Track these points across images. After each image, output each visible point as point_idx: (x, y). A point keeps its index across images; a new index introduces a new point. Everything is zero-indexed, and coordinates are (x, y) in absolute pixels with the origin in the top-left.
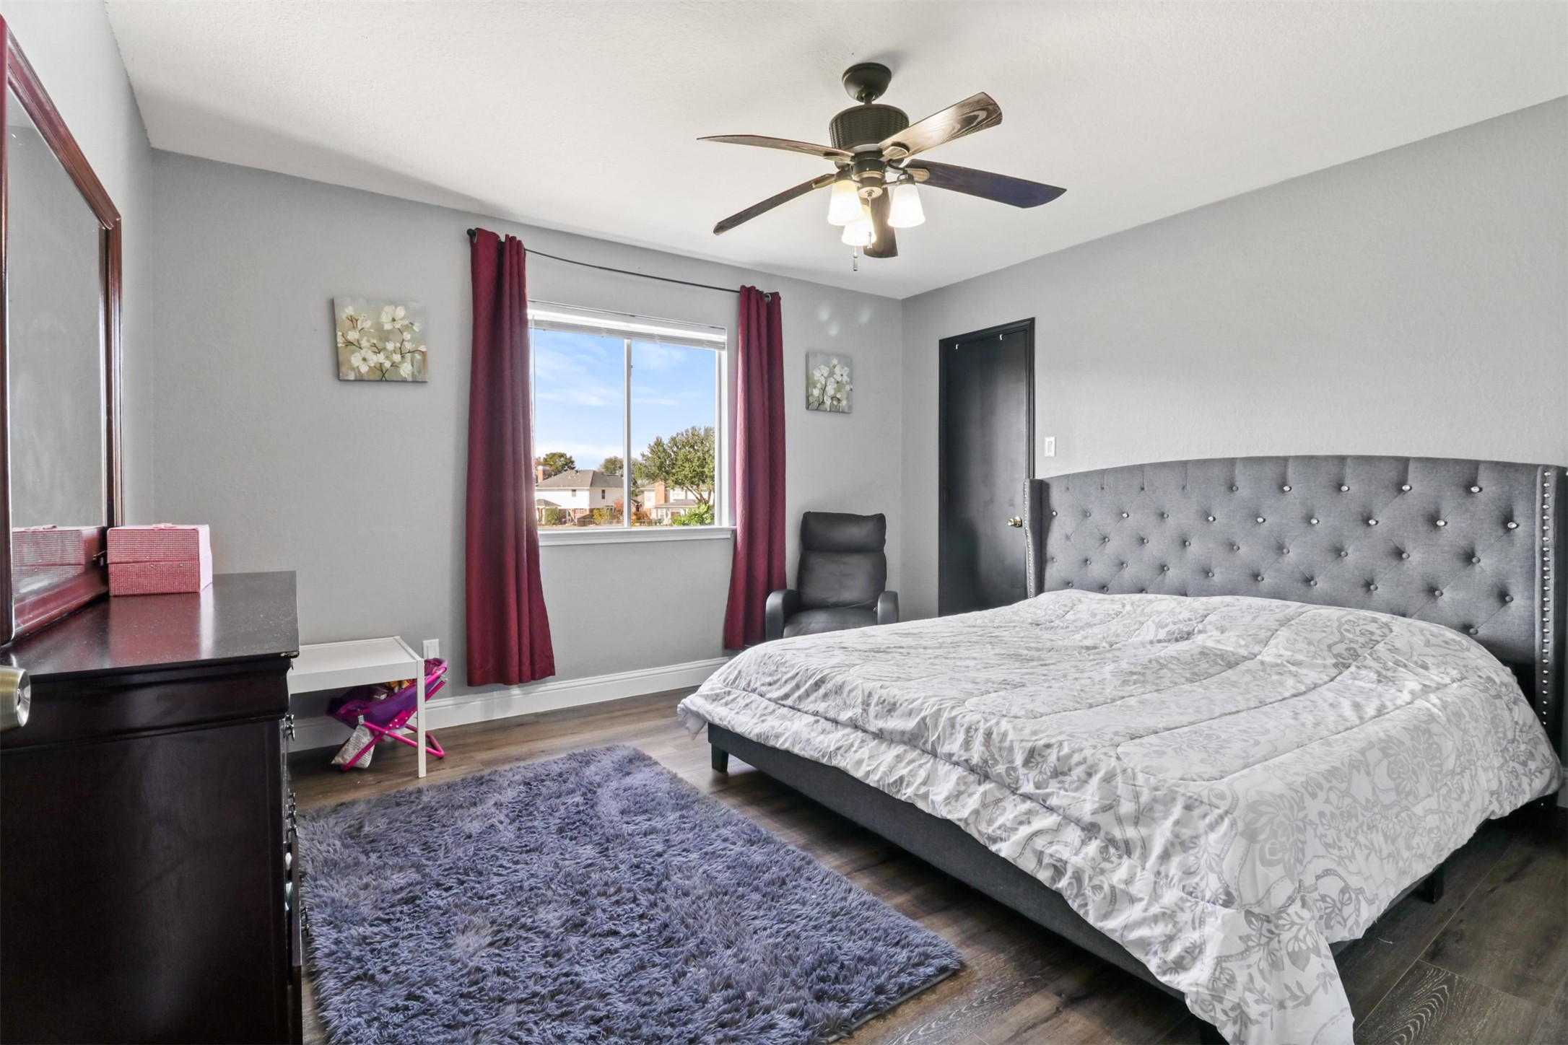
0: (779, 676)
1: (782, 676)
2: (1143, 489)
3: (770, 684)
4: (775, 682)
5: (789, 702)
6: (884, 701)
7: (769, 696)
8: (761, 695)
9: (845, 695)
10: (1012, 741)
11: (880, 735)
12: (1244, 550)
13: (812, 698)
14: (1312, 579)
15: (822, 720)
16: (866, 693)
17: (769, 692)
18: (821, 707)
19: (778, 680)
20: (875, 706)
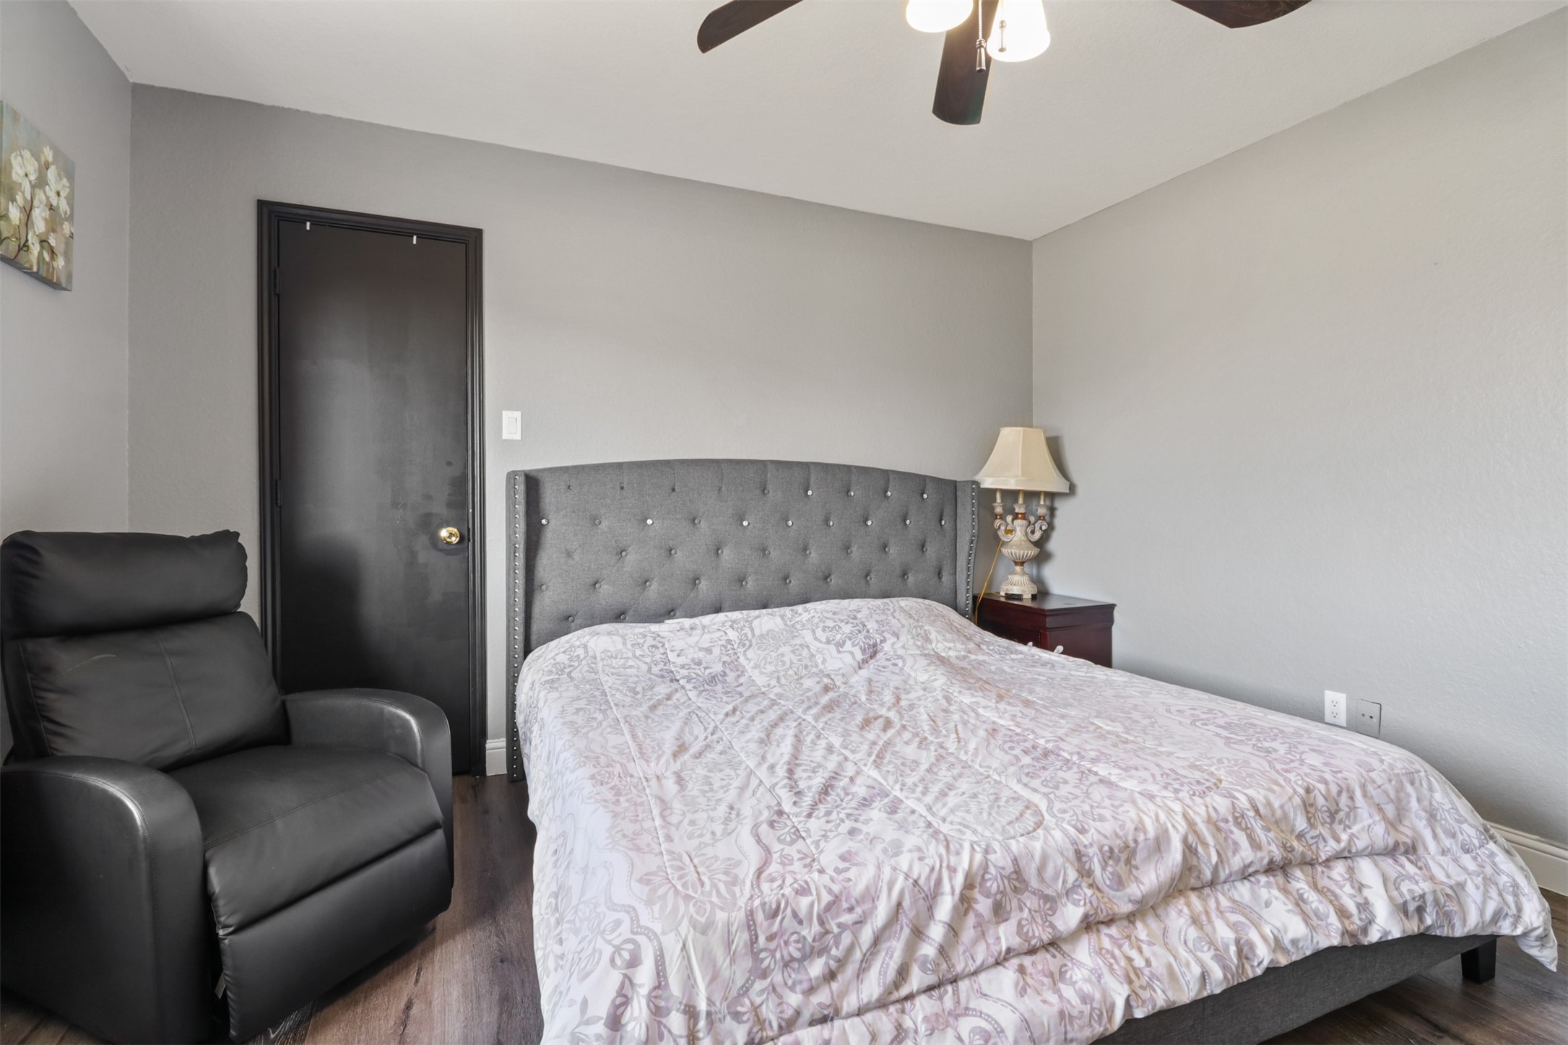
0: (846, 939)
1: (856, 936)
2: (673, 490)
3: (831, 976)
4: (842, 962)
5: (917, 979)
6: (1111, 850)
7: (851, 1003)
8: (824, 1020)
9: (1034, 883)
10: (1282, 807)
11: (1147, 908)
12: (774, 554)
13: (968, 934)
14: (829, 575)
15: (1027, 961)
16: (1071, 855)
17: (843, 994)
18: (1006, 935)
19: (850, 950)
20: (1104, 869)
